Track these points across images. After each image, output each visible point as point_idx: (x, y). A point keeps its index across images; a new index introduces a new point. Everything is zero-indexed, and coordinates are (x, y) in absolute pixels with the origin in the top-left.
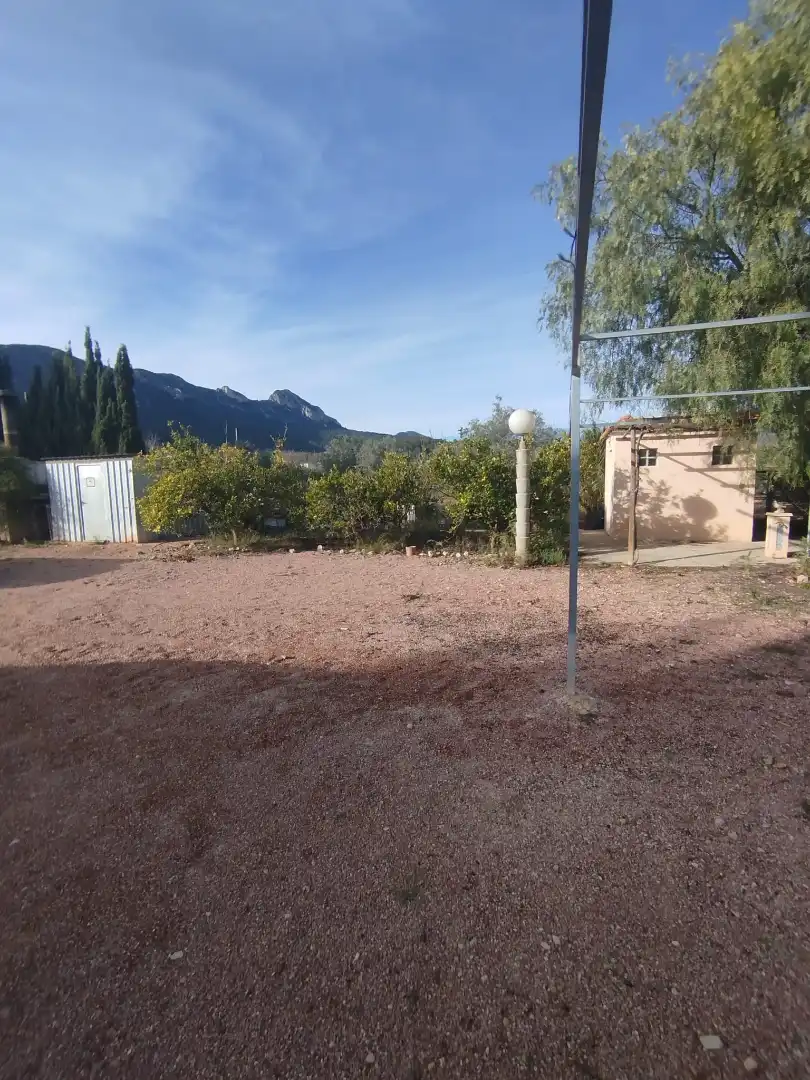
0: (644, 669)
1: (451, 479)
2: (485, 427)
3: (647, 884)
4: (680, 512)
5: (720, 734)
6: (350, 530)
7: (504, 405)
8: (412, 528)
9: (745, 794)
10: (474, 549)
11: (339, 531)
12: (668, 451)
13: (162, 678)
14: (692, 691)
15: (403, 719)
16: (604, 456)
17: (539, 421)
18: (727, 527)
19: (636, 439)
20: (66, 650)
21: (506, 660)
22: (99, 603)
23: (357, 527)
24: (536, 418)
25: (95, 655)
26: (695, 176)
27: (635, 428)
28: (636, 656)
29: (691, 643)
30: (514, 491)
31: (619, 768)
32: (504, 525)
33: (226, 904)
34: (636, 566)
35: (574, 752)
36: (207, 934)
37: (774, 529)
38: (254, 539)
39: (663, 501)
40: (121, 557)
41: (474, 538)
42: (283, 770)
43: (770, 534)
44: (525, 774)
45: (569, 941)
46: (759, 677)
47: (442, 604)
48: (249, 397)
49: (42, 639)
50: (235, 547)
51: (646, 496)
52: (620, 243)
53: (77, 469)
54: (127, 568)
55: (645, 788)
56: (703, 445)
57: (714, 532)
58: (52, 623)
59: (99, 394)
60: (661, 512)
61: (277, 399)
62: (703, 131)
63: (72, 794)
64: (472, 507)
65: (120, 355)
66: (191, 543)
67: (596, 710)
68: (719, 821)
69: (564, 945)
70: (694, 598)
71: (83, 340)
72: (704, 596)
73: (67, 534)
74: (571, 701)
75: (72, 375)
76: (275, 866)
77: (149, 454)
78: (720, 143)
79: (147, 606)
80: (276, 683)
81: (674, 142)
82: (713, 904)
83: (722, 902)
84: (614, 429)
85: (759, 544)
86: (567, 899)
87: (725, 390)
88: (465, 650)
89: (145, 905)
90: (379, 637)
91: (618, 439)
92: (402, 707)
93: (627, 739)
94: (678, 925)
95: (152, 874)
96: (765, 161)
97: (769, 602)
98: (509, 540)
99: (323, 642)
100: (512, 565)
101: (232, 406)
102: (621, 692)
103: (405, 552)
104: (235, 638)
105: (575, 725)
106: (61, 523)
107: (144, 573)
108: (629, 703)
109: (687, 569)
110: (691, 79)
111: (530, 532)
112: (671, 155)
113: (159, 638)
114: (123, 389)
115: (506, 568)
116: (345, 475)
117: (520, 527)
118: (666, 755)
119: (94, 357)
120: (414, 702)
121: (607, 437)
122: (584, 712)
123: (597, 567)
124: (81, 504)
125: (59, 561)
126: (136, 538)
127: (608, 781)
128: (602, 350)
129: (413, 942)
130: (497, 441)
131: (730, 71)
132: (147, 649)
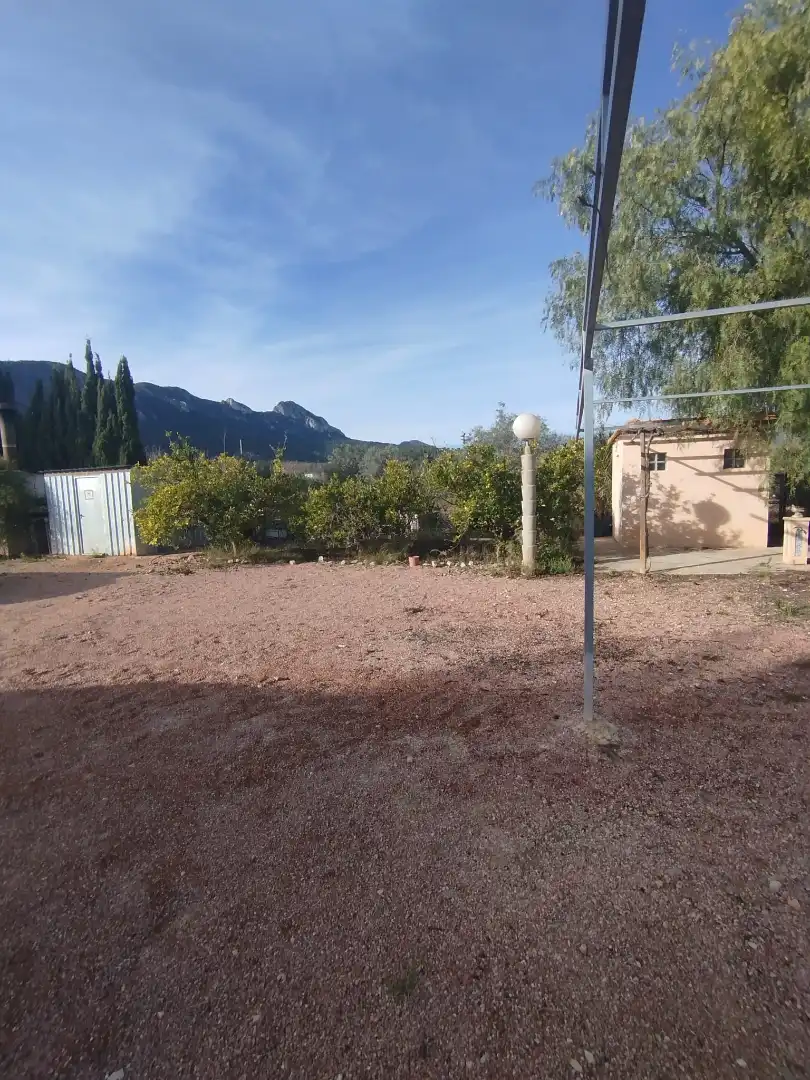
0: (668, 690)
1: (454, 486)
2: (489, 434)
3: (697, 974)
4: (692, 517)
5: (761, 768)
6: (352, 540)
7: (507, 412)
8: (414, 538)
9: (801, 846)
10: (480, 559)
11: (341, 541)
12: (678, 454)
13: (144, 704)
14: (722, 716)
15: (403, 750)
16: (610, 461)
17: (544, 427)
18: (740, 532)
19: (645, 443)
20: (46, 673)
21: (515, 681)
22: (89, 620)
23: (358, 536)
24: (540, 425)
25: (77, 678)
26: (704, 167)
27: (644, 431)
28: (656, 675)
29: (715, 659)
30: (520, 498)
31: (649, 812)
32: (510, 533)
33: (183, 999)
34: (648, 575)
35: (596, 792)
36: (156, 1045)
37: (792, 534)
38: (255, 550)
39: (674, 506)
40: (119, 570)
41: (479, 547)
42: (266, 813)
43: (788, 539)
44: (541, 819)
45: (606, 1060)
46: (796, 699)
47: (446, 618)
48: (254, 409)
49: (22, 660)
50: (234, 558)
51: (656, 501)
52: (627, 237)
53: (75, 483)
54: (123, 581)
55: (682, 839)
56: (714, 448)
57: (728, 537)
58: (36, 643)
59: (100, 408)
60: (672, 518)
61: (281, 411)
62: (712, 118)
63: (24, 847)
64: (476, 516)
65: (120, 367)
66: (190, 555)
67: (618, 739)
68: (775, 884)
69: (599, 1064)
70: (714, 609)
71: (84, 353)
72: (723, 606)
73: (66, 548)
74: (588, 728)
75: (72, 388)
76: (247, 945)
77: (146, 465)
78: (731, 130)
79: (138, 622)
80: (266, 709)
81: (681, 133)
82: (782, 1003)
83: (793, 1000)
84: (623, 433)
85: (776, 549)
86: (599, 995)
87: (742, 388)
88: (470, 669)
89: (86, 1002)
90: (380, 654)
91: (625, 444)
92: (402, 737)
93: (655, 774)
94: (742, 1035)
95: (100, 957)
96: (779, 148)
97: (794, 613)
98: (515, 550)
99: (319, 661)
100: (519, 574)
101: (237, 418)
102: (642, 717)
103: (408, 563)
104: (226, 657)
105: (594, 757)
106: (59, 537)
107: (139, 587)
108: (653, 730)
109: (703, 578)
110: (699, 65)
111: (536, 539)
112: (679, 146)
113: (146, 657)
114: (123, 401)
115: (513, 578)
116: (346, 483)
117: (526, 535)
118: (702, 796)
119: (95, 369)
120: (414, 731)
121: (613, 441)
122: (604, 742)
123: (607, 576)
124: (79, 516)
125: (55, 575)
126: (134, 551)
127: (637, 828)
128: (610, 349)
129: (410, 1057)
130: (500, 447)
131: (741, 53)
132: (133, 670)
